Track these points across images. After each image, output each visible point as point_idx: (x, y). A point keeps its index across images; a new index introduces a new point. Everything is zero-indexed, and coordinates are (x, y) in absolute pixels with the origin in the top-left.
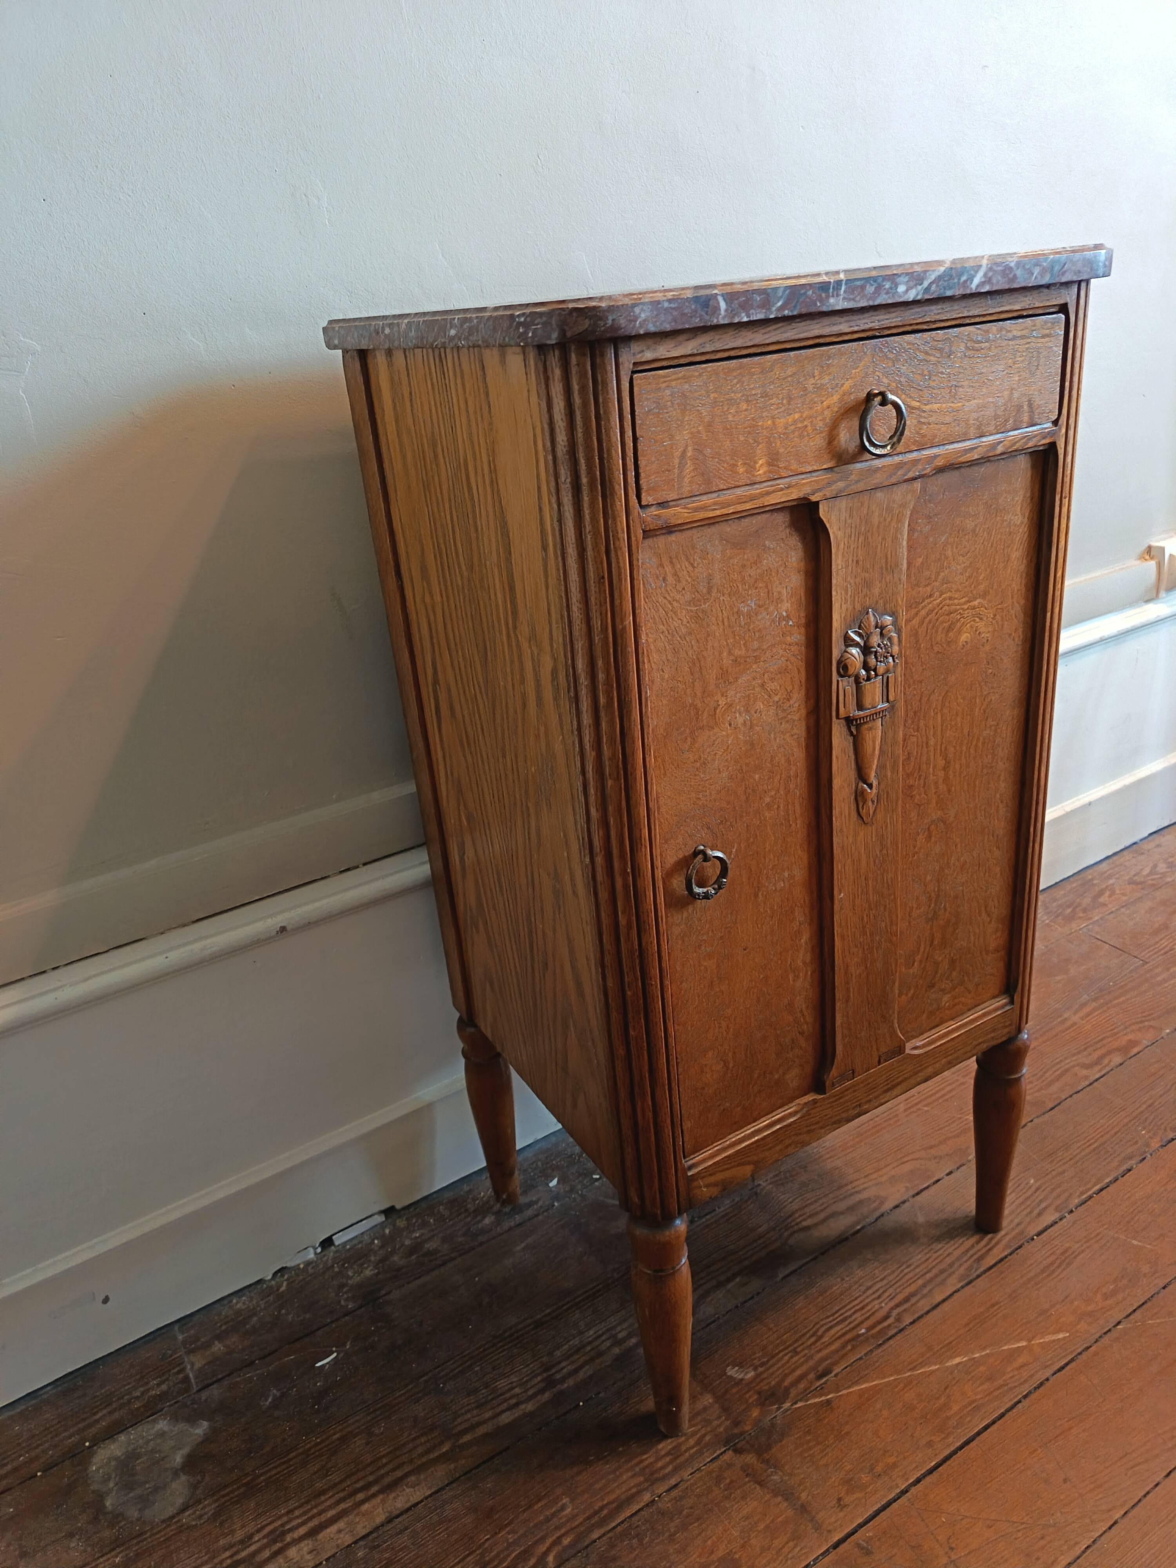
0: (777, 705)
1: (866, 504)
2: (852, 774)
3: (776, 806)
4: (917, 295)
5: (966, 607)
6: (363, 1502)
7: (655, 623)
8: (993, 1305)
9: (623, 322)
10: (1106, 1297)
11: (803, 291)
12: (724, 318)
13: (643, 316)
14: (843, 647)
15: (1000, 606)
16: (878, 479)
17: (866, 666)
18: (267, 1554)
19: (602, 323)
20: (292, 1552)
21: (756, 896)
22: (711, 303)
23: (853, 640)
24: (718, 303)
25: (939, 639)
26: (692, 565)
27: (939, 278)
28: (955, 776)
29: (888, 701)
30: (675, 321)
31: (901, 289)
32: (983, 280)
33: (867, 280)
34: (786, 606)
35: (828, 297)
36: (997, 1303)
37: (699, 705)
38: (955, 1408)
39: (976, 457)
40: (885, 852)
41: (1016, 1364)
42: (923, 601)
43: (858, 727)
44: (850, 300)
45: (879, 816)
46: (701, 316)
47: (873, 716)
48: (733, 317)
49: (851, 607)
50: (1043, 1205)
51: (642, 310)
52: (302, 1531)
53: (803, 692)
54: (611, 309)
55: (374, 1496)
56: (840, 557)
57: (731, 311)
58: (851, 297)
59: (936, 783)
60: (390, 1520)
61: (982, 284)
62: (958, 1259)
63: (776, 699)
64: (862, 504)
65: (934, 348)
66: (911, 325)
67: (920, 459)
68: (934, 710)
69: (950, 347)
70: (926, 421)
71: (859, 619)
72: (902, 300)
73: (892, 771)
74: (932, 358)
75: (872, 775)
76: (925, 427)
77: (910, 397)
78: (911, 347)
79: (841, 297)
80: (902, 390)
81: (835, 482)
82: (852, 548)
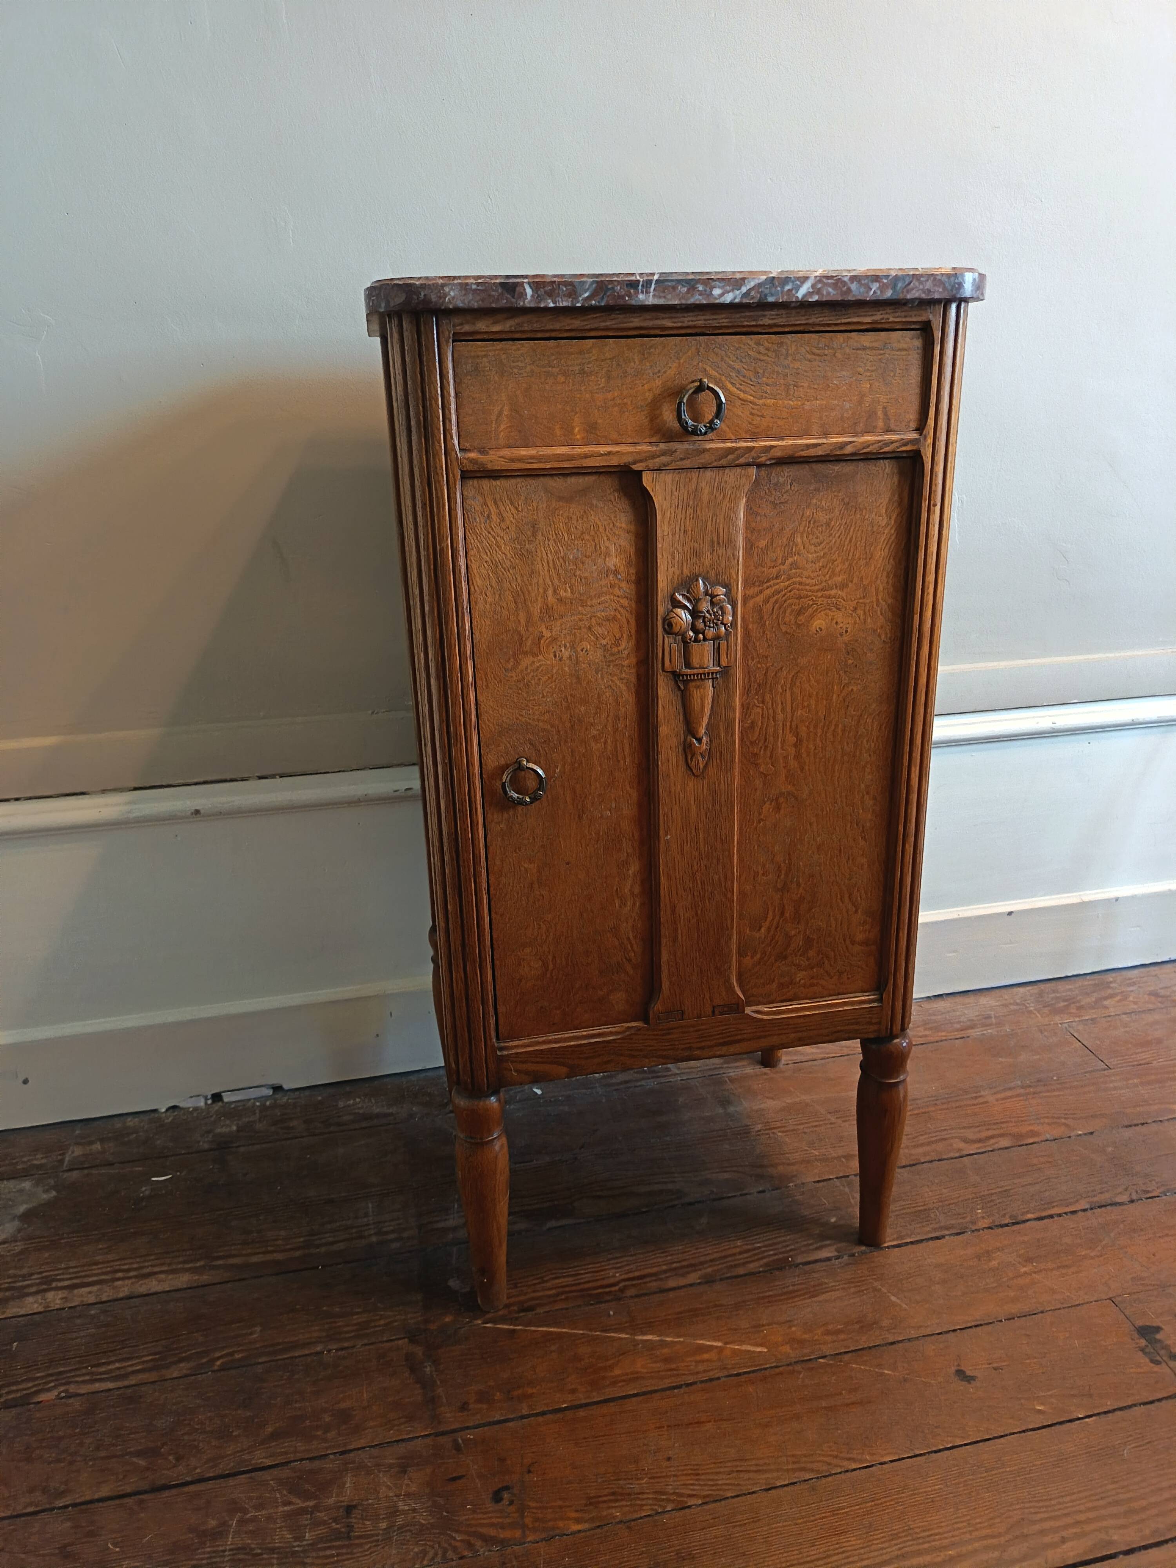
0: (605, 648)
1: (695, 480)
2: (681, 728)
3: (603, 740)
4: (735, 298)
5: (820, 594)
7: (479, 552)
9: (434, 298)
11: (610, 286)
12: (531, 301)
13: (452, 294)
14: (670, 607)
15: (861, 601)
16: (705, 459)
17: (693, 628)
19: (415, 297)
21: (580, 817)
22: (518, 289)
23: (680, 602)
24: (525, 289)
25: (787, 619)
26: (517, 509)
27: (760, 285)
28: (808, 755)
29: (719, 666)
30: (483, 301)
31: (717, 292)
32: (811, 290)
33: (679, 281)
34: (614, 561)
35: (637, 293)
37: (523, 632)
39: (820, 453)
40: (717, 807)
42: (768, 581)
43: (686, 682)
44: (660, 297)
45: (711, 771)
46: (507, 298)
47: (703, 677)
48: (540, 302)
49: (677, 572)
51: (452, 289)
53: (633, 642)
54: (423, 286)
56: (666, 523)
57: (537, 297)
58: (662, 295)
59: (785, 757)
61: (810, 294)
63: (604, 642)
64: (690, 480)
65: (768, 349)
66: (744, 326)
67: (754, 447)
68: (782, 687)
69: (787, 350)
70: (759, 413)
71: (687, 584)
72: (717, 301)
73: (726, 733)
74: (766, 358)
75: (702, 731)
76: (758, 419)
77: (741, 390)
78: (742, 346)
79: (651, 294)
80: (732, 383)
81: (659, 456)
82: (679, 518)
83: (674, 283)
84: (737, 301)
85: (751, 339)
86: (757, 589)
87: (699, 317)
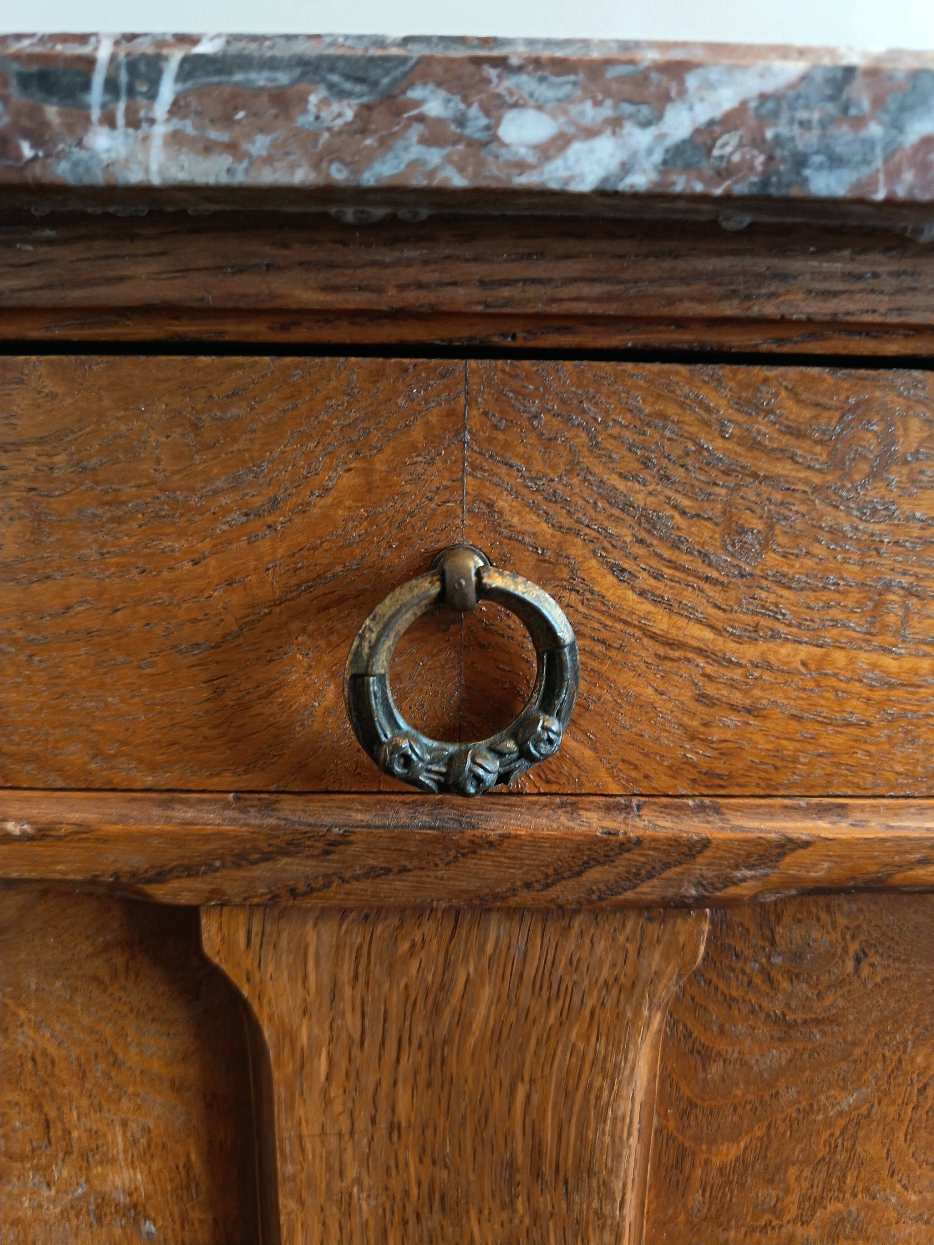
1: (433, 950)
16: (484, 874)
64: (415, 951)
65: (796, 433)
66: (681, 323)
67: (706, 843)
69: (888, 440)
70: (737, 698)
72: (523, 180)
74: (784, 469)
76: (733, 719)
77: (658, 600)
78: (672, 411)
79: (160, 131)
80: (618, 571)
81: (267, 857)
82: (369, 1081)
85: (719, 383)
87: (456, 271)
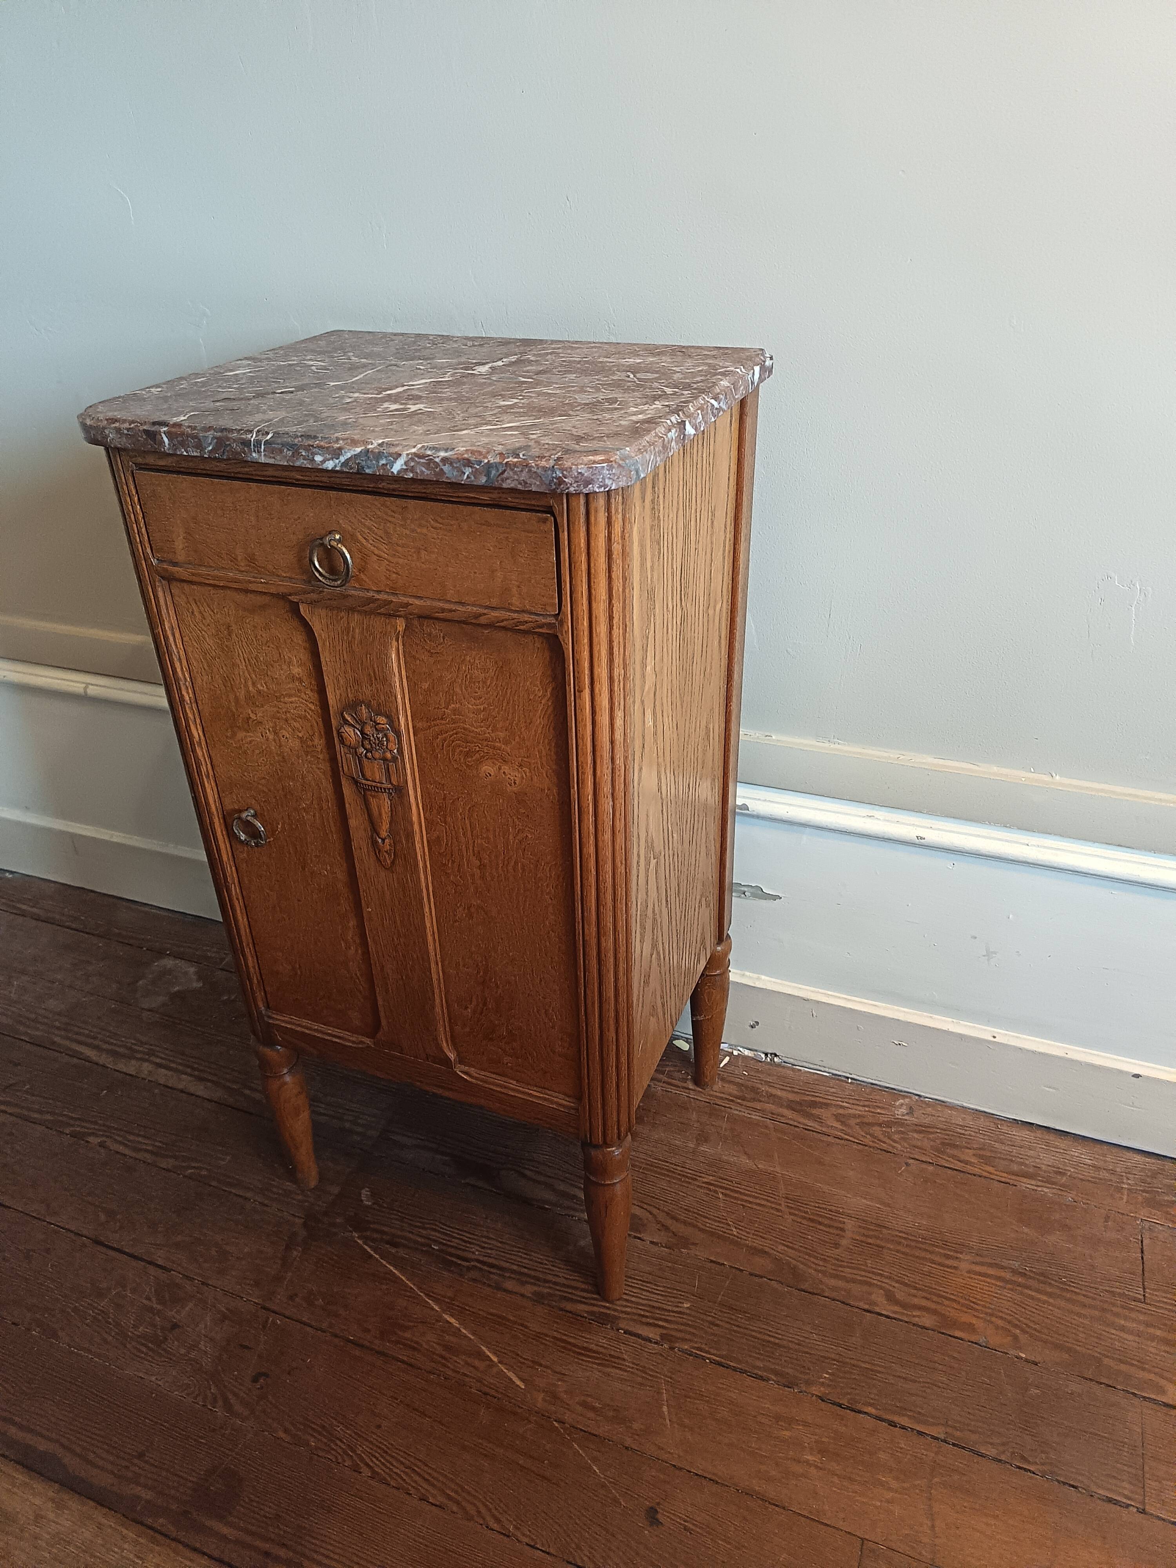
0: (301, 739)
1: (345, 619)
2: (367, 824)
3: (312, 813)
4: (335, 466)
5: (485, 743)
6: (186, 1074)
8: (522, 1325)
10: (584, 1404)
11: (228, 443)
12: (169, 449)
13: (110, 435)
14: (341, 723)
15: (526, 759)
17: (363, 747)
18: (139, 1056)
20: (146, 1064)
22: (156, 434)
23: (348, 721)
24: (162, 436)
25: (455, 758)
26: (213, 611)
27: (356, 457)
28: (492, 880)
29: (391, 783)
30: (133, 443)
31: (318, 458)
32: (404, 467)
33: (287, 443)
34: (299, 671)
35: (250, 451)
36: (526, 1327)
37: (234, 710)
38: (408, 1335)
39: (457, 617)
41: (469, 1360)
43: (364, 790)
44: (270, 457)
47: (378, 790)
48: (176, 450)
49: (344, 695)
50: (661, 1323)
52: (158, 1061)
55: (191, 1075)
56: (327, 652)
57: (173, 445)
58: (271, 455)
59: (472, 875)
60: (182, 1091)
61: (404, 471)
62: (555, 1283)
63: (300, 735)
65: (392, 510)
67: (392, 601)
68: (460, 814)
69: (412, 514)
70: (394, 570)
71: (353, 706)
72: (320, 467)
73: (407, 841)
74: (393, 520)
75: (384, 834)
76: (394, 575)
77: (375, 547)
78: (369, 505)
79: (262, 453)
80: (365, 539)
81: (309, 593)
82: (338, 649)
83: (280, 446)
84: (338, 469)
85: (377, 500)
86: (425, 725)
